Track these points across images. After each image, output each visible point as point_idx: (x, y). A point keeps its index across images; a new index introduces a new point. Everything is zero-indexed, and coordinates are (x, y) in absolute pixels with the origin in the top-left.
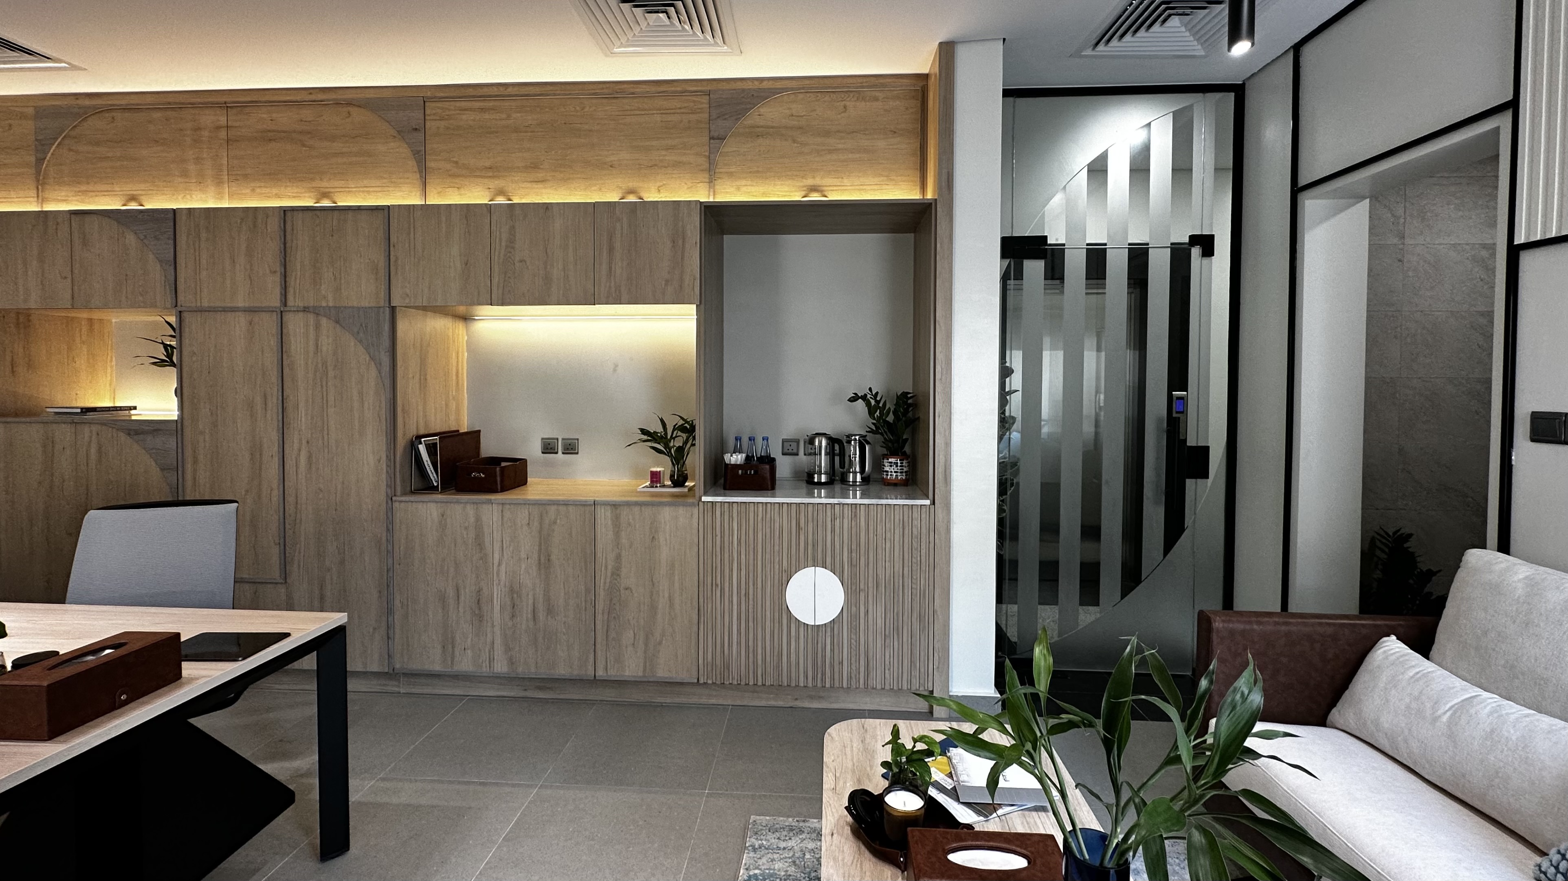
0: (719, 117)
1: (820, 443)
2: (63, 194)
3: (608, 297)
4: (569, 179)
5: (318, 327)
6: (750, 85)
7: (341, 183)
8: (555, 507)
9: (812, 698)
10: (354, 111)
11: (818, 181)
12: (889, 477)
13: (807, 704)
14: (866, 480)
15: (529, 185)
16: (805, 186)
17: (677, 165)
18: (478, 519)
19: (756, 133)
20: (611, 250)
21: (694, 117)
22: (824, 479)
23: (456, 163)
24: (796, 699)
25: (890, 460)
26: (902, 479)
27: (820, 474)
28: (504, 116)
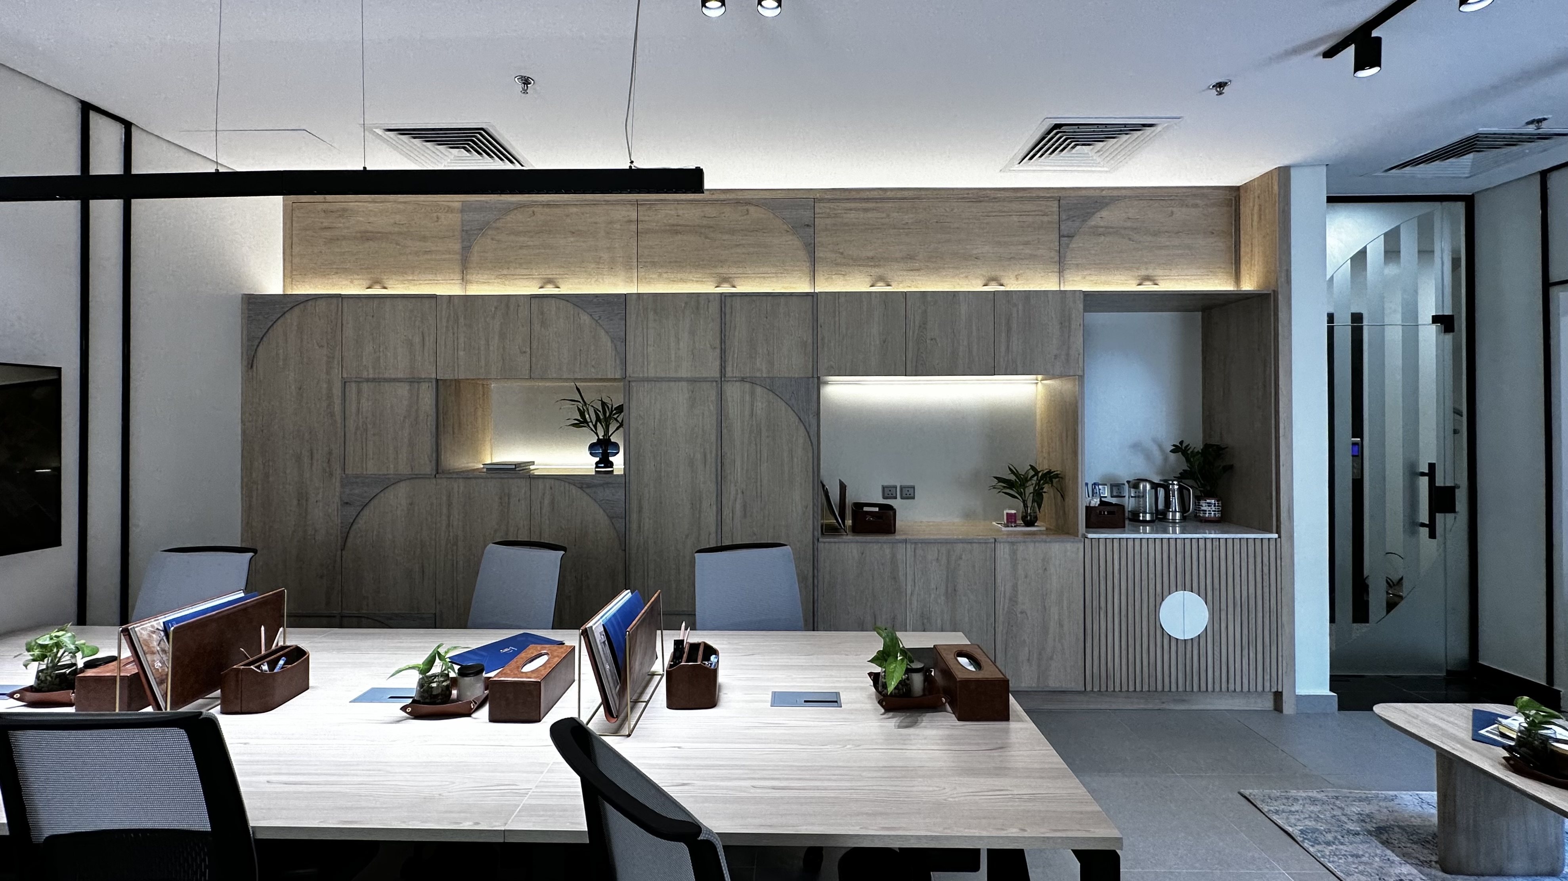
0: (1068, 219)
1: (1145, 487)
2: (486, 277)
3: (1006, 369)
4: (940, 268)
5: (753, 394)
6: (1091, 193)
7: (741, 270)
8: (961, 545)
9: (1175, 701)
10: (752, 209)
11: (1150, 272)
12: (1207, 515)
13: (1173, 706)
14: (1184, 518)
15: (905, 273)
16: (1139, 276)
17: (1032, 257)
18: (894, 556)
19: (1096, 232)
20: (1009, 330)
21: (1046, 219)
22: (1148, 517)
23: (842, 254)
24: (1163, 703)
25: (1208, 501)
26: (1218, 517)
27: (1145, 513)
28: (884, 215)
